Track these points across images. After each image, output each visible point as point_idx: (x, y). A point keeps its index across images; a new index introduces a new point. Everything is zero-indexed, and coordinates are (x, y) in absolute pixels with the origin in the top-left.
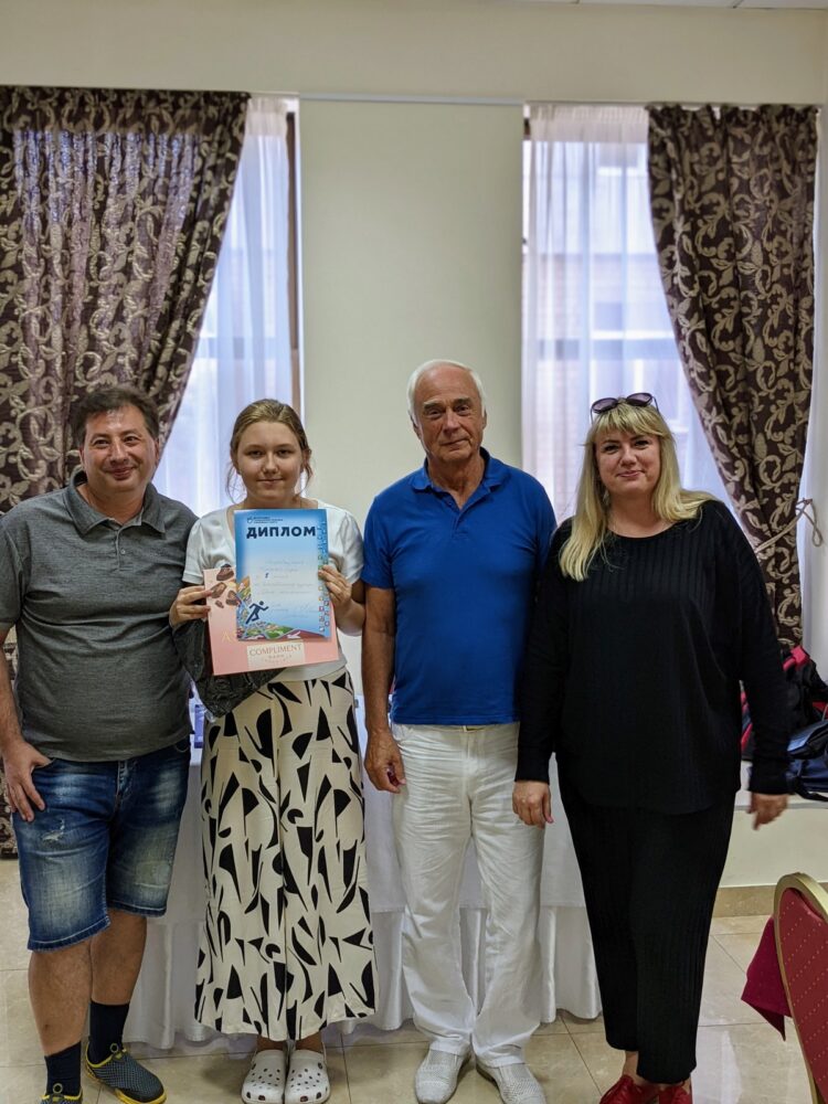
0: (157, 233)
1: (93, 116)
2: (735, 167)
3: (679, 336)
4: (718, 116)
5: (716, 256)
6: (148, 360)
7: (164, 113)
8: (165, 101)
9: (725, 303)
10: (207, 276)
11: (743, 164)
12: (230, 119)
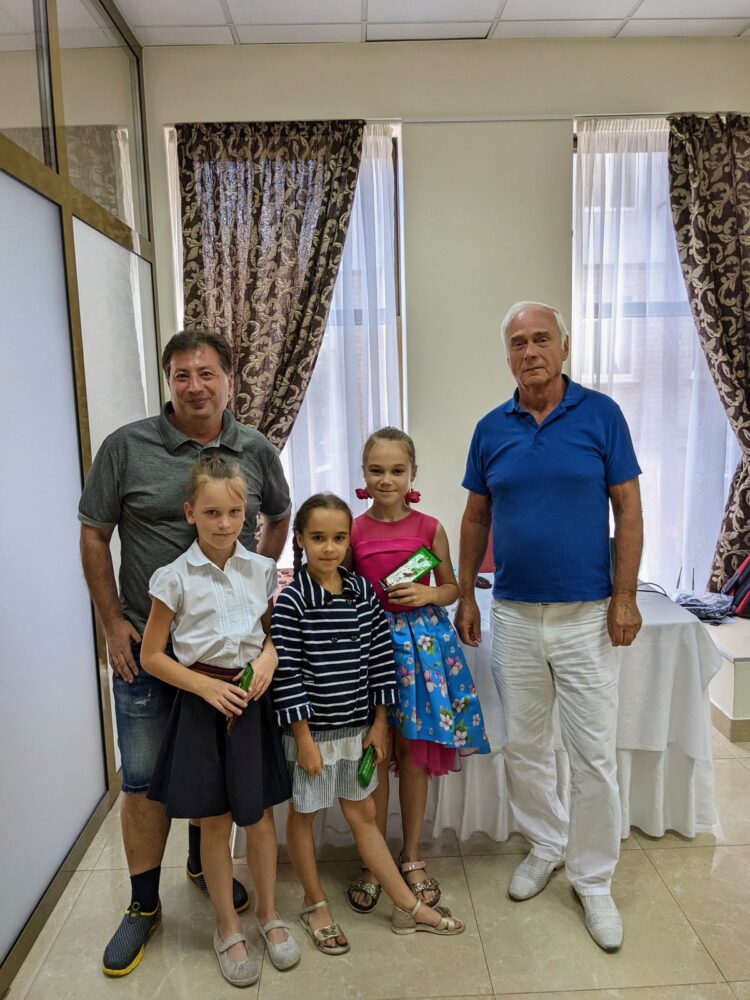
0: (299, 230)
1: (250, 143)
2: (739, 162)
3: (692, 295)
4: (724, 122)
5: (722, 232)
6: (292, 327)
7: (302, 139)
8: (303, 129)
9: (729, 269)
10: (335, 261)
11: (744, 159)
12: (350, 141)
